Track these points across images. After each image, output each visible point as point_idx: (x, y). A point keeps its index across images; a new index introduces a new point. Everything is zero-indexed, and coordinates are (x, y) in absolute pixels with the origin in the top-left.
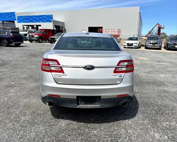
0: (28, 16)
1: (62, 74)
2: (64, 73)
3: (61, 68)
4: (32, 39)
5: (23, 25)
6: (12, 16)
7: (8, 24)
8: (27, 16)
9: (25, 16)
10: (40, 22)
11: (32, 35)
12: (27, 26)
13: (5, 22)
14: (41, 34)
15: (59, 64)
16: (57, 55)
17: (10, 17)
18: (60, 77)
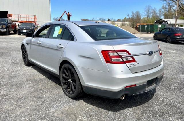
1: (135, 63)
2: (136, 62)
3: (132, 57)
15: (129, 54)
16: (126, 46)
18: (134, 67)
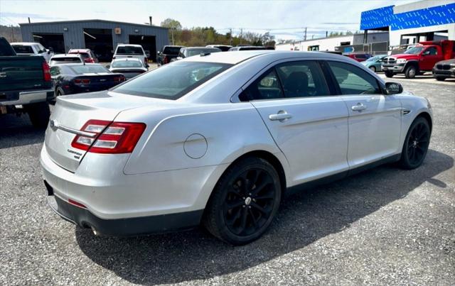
0: (419, 11)
4: (389, 68)
5: (402, 36)
6: (386, 15)
7: (376, 36)
8: (415, 11)
9: (412, 12)
10: (447, 23)
11: (390, 59)
12: (415, 37)
13: (369, 32)
14: (416, 56)
17: (381, 18)
